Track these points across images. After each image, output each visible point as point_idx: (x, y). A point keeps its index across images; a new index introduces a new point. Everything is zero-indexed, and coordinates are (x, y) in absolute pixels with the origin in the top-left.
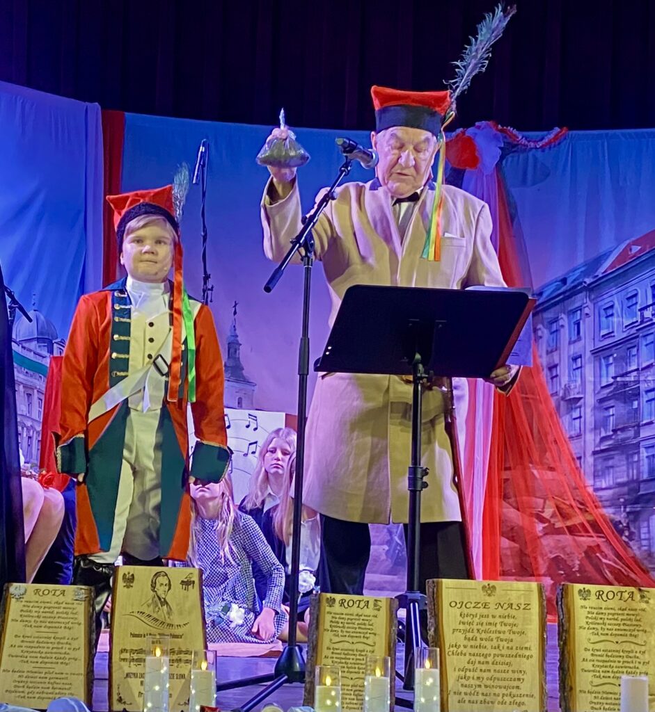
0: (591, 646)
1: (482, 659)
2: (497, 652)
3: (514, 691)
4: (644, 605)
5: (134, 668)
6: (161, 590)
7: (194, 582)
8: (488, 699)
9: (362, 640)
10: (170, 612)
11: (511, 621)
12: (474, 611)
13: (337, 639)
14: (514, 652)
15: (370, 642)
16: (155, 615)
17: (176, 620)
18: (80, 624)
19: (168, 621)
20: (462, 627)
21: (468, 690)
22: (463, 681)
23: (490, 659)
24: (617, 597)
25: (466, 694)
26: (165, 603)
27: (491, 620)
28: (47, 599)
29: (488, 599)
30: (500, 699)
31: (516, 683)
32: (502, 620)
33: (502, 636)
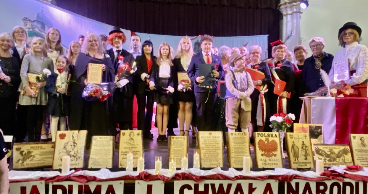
0: (234, 147)
1: (209, 150)
2: (212, 148)
3: (217, 158)
4: (245, 136)
5: (125, 157)
6: (132, 136)
7: (140, 134)
8: (211, 160)
9: (181, 147)
10: (134, 142)
11: (215, 141)
12: (207, 139)
13: (174, 147)
14: (216, 148)
15: (183, 147)
16: (130, 143)
17: (135, 143)
18: (111, 146)
19: (134, 144)
20: (204, 143)
21: (206, 158)
22: (205, 156)
23: (211, 150)
24: (239, 135)
25: (205, 159)
26: (133, 139)
27: (211, 141)
28: (102, 139)
29: (210, 136)
30: (213, 160)
31: (217, 156)
32: (213, 141)
33: (213, 145)
